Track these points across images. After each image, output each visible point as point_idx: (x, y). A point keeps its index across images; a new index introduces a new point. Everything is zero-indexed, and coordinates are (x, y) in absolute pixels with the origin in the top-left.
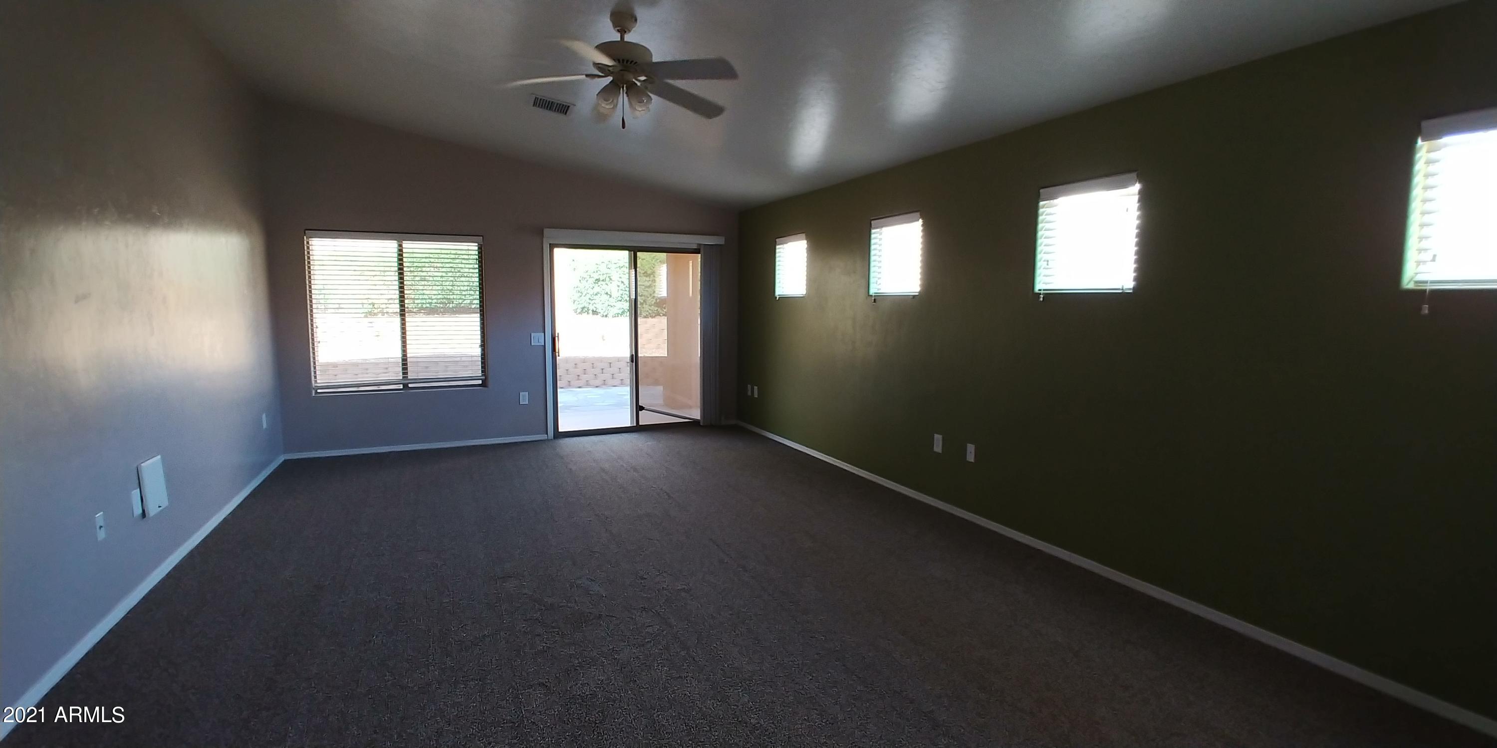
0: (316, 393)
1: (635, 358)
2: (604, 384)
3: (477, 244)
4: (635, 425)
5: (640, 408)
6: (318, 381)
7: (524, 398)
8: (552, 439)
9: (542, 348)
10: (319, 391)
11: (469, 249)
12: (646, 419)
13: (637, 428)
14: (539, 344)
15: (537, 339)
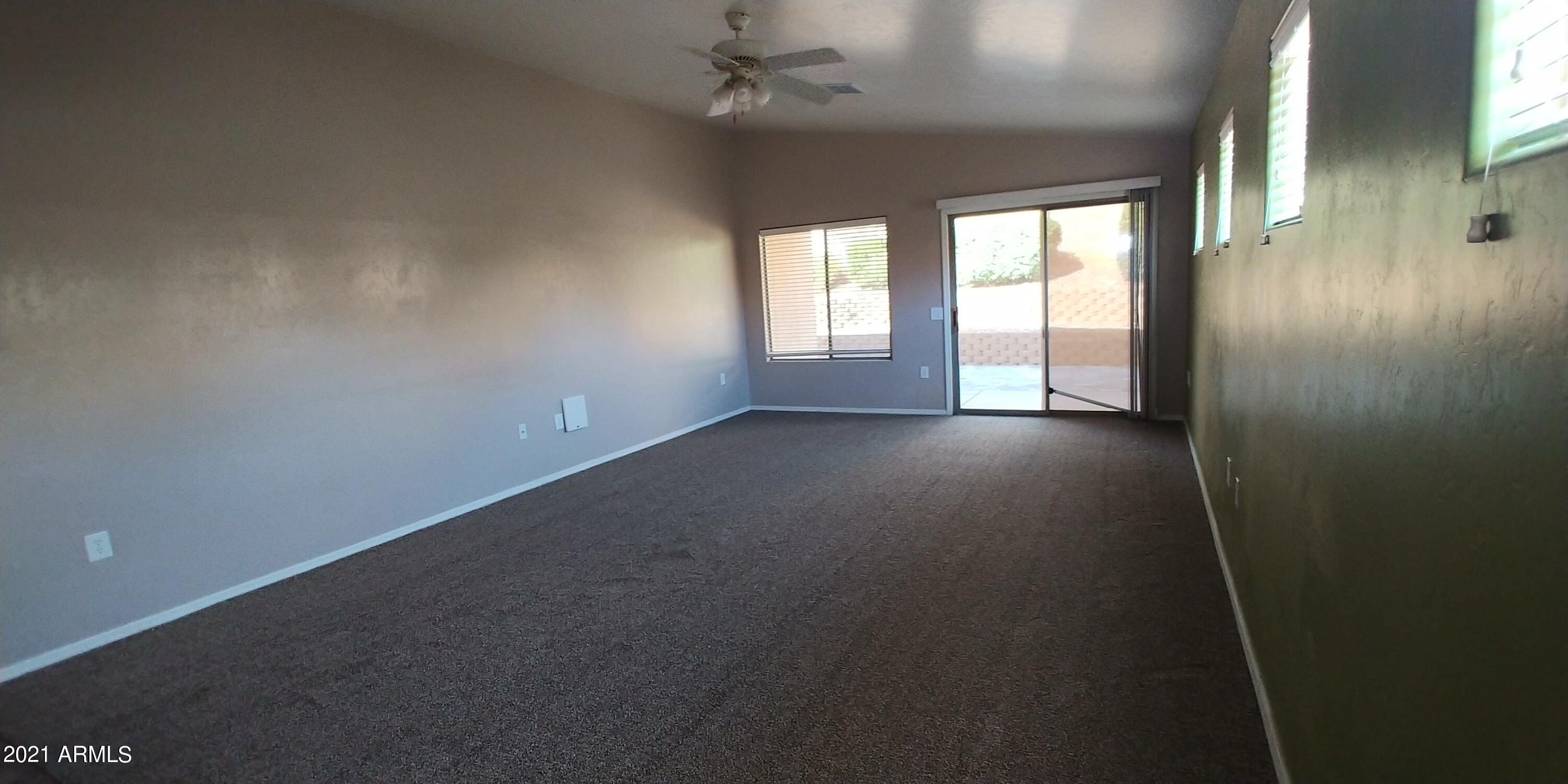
0: (772, 359)
1: (1046, 333)
2: (1008, 362)
3: (885, 225)
4: (1045, 409)
5: (1050, 391)
6: (773, 350)
7: (925, 372)
8: (950, 416)
9: (942, 322)
10: (774, 358)
11: (877, 233)
12: (1057, 403)
13: (1048, 413)
14: (937, 319)
15: (936, 313)
